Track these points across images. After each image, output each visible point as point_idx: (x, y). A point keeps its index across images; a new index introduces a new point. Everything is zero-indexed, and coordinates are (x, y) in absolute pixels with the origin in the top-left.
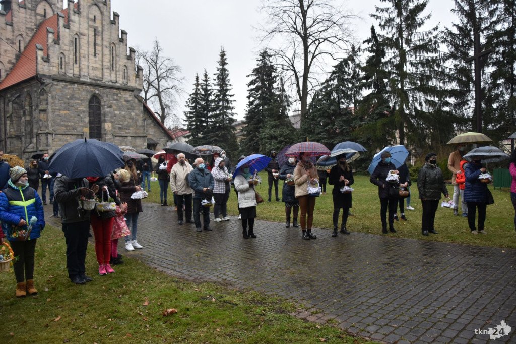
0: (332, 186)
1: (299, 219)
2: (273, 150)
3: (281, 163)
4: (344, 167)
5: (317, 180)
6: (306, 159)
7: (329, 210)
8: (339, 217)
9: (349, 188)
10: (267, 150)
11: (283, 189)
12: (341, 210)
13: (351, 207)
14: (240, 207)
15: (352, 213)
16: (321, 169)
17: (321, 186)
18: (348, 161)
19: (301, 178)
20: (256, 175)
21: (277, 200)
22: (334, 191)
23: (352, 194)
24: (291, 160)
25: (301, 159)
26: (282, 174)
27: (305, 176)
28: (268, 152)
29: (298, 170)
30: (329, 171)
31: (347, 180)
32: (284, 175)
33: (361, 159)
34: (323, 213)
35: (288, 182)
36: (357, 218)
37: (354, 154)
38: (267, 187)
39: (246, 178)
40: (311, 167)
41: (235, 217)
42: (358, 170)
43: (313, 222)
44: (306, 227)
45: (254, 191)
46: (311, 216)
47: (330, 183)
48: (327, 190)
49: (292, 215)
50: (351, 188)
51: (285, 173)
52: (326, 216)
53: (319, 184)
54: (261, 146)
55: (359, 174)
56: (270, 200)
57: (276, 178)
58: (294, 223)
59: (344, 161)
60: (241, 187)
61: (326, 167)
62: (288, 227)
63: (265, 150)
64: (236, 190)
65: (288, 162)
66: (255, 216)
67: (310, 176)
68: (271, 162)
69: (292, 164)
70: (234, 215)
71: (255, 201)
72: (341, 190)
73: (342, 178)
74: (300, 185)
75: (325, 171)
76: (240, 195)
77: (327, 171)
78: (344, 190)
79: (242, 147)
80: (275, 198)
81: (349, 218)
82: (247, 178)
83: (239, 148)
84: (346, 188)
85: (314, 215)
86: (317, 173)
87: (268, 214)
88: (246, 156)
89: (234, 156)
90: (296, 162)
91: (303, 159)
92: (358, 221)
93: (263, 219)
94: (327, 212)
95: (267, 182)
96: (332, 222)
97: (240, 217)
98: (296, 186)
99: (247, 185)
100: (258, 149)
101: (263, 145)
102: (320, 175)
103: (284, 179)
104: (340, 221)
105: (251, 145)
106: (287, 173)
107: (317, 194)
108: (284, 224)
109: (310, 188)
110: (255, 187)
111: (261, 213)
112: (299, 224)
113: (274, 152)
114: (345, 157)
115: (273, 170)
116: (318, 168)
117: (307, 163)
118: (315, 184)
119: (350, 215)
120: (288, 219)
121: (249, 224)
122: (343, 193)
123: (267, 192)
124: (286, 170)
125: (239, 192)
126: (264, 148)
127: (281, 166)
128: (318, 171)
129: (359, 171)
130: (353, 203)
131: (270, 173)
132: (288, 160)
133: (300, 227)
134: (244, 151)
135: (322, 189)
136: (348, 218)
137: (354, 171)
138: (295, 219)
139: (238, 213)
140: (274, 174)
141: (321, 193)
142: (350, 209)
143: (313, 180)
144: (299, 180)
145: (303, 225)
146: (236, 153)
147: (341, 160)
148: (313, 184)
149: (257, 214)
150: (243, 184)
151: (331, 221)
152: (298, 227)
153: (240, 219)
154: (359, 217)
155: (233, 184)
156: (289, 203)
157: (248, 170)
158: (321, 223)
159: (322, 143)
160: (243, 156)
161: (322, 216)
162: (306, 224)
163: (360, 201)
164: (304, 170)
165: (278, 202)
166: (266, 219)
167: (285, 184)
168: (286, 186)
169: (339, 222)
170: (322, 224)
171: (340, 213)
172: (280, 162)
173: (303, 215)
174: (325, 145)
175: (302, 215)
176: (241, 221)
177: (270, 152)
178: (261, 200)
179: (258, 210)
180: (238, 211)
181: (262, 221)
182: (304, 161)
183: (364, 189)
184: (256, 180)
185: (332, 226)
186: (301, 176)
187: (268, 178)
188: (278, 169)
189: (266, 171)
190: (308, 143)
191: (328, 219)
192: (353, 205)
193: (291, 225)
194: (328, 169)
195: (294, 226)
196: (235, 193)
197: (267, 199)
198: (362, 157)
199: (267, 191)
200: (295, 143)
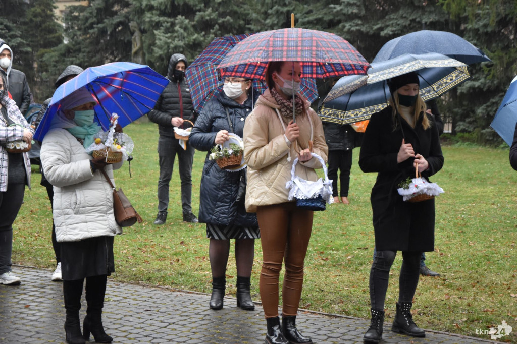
0: (372, 178)
1: (255, 283)
2: (177, 50)
3: (201, 94)
4: (412, 113)
5: (320, 156)
6: (286, 84)
7: (357, 257)
8: (391, 281)
9: (427, 185)
10: (158, 52)
11: (203, 180)
12: (399, 257)
13: (431, 248)
14: (60, 237)
15: (432, 269)
16: (332, 119)
17: (332, 175)
18: (425, 95)
19: (267, 147)
20: (112, 130)
21: (188, 217)
22: (376, 192)
23: (438, 207)
24: (233, 88)
25: (271, 85)
26: (200, 130)
27: (280, 141)
28: (160, 58)
29: (259, 120)
30: (360, 127)
31: (423, 160)
32: (208, 135)
33: (472, 88)
34: (336, 264)
35: (220, 159)
36: (450, 286)
37: (448, 71)
38: (155, 173)
39: (81, 140)
40: (301, 111)
41: (42, 273)
42: (461, 126)
43: (303, 295)
44: (280, 310)
45: (107, 186)
46: (296, 272)
47: (366, 167)
48: (352, 191)
49: (232, 267)
50: (434, 185)
51: (210, 127)
52: (346, 276)
53: (325, 169)
54: (137, 34)
55: (464, 140)
56: (163, 216)
57: (184, 146)
58: (239, 295)
59: (414, 94)
60: (63, 170)
61: (350, 113)
62: (218, 308)
63: (151, 52)
64: (45, 182)
65: (222, 94)
66: (111, 269)
67: (298, 142)
68: (170, 90)
69: (237, 99)
70: (37, 266)
71: (111, 218)
72: (401, 191)
73: (407, 150)
74: (264, 168)
75: (348, 127)
76: (59, 198)
77: (356, 127)
78: (412, 190)
79: (73, 37)
80: (180, 210)
81: (422, 283)
82: (87, 141)
83: (59, 40)
84: (418, 185)
85: (306, 271)
86: (321, 133)
87: (156, 265)
88: (84, 68)
89: (43, 67)
90: (252, 95)
91: (278, 86)
92: (455, 295)
93: (136, 280)
94: (350, 263)
95: (156, 157)
96: (368, 296)
97: (58, 274)
98: (250, 172)
99: (83, 165)
100: (129, 45)
101: (143, 32)
102: (330, 139)
103: (207, 147)
104: (393, 292)
105: (103, 32)
106: (217, 130)
107: (319, 202)
108: (206, 298)
109: (297, 180)
110: (111, 172)
111: (132, 261)
112: (255, 298)
113: (180, 57)
114: (417, 81)
115: (175, 120)
116: (327, 114)
117: (289, 98)
118: (312, 169)
119: (425, 274)
120: (219, 283)
121: (88, 298)
122: (408, 202)
123: (154, 190)
124: (212, 120)
125: (55, 189)
126: (148, 42)
127: (201, 106)
128: (326, 124)
129: (463, 131)
130: (439, 236)
131: (166, 129)
132: (222, 86)
133: (260, 308)
134: (79, 51)
135: (334, 185)
136: (420, 283)
137: (448, 129)
138: (243, 282)
139: (54, 261)
140: (178, 131)
141: (332, 200)
142: (427, 255)
143: (307, 155)
144: (261, 151)
145: (269, 303)
146: (51, 55)
147: (402, 91)
148: (307, 167)
149: (116, 261)
150: (70, 161)
151: (362, 292)
152: (252, 309)
153: (57, 280)
154: (458, 283)
155: (36, 161)
156: (222, 227)
157: (89, 116)
158: (331, 297)
159: (340, 33)
160: (74, 68)
161: (334, 272)
162: (281, 301)
163: (462, 228)
164: (277, 122)
165: (189, 225)
166: (149, 279)
167: (210, 164)
168: (212, 171)
169: (388, 296)
170: (333, 302)
171: (393, 267)
172: (196, 92)
173: (271, 270)
174: (351, 42)
175: (266, 267)
176: (61, 286)
177: (169, 56)
178: (130, 214)
179: (121, 249)
180: (53, 252)
181: (132, 288)
182: (281, 93)
183: (477, 190)
184: (117, 148)
185: (367, 310)
186: (268, 140)
187: (160, 144)
188: (190, 114)
189: (153, 119)
190: (294, 32)
191: (353, 284)
192: (437, 241)
193: (230, 301)
194: (359, 119)
195: (240, 304)
196: (43, 190)
197: (155, 213)
198: (477, 84)
199: (155, 188)
200: (252, 32)
